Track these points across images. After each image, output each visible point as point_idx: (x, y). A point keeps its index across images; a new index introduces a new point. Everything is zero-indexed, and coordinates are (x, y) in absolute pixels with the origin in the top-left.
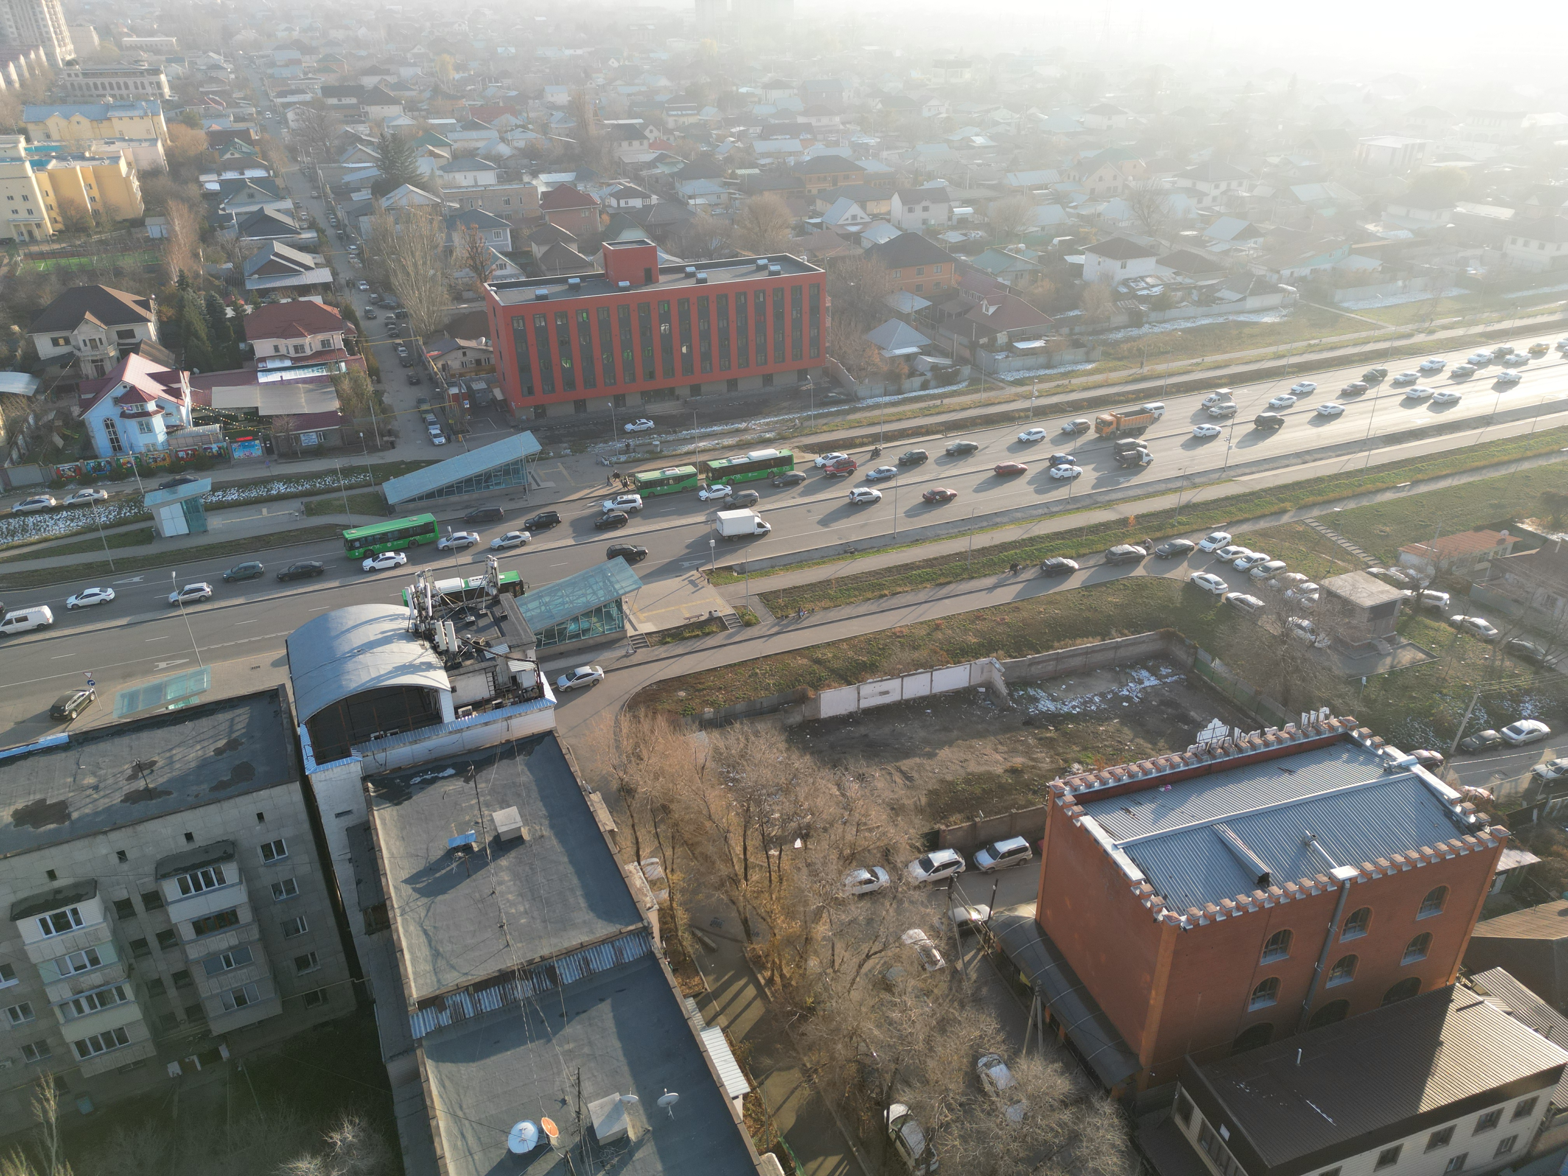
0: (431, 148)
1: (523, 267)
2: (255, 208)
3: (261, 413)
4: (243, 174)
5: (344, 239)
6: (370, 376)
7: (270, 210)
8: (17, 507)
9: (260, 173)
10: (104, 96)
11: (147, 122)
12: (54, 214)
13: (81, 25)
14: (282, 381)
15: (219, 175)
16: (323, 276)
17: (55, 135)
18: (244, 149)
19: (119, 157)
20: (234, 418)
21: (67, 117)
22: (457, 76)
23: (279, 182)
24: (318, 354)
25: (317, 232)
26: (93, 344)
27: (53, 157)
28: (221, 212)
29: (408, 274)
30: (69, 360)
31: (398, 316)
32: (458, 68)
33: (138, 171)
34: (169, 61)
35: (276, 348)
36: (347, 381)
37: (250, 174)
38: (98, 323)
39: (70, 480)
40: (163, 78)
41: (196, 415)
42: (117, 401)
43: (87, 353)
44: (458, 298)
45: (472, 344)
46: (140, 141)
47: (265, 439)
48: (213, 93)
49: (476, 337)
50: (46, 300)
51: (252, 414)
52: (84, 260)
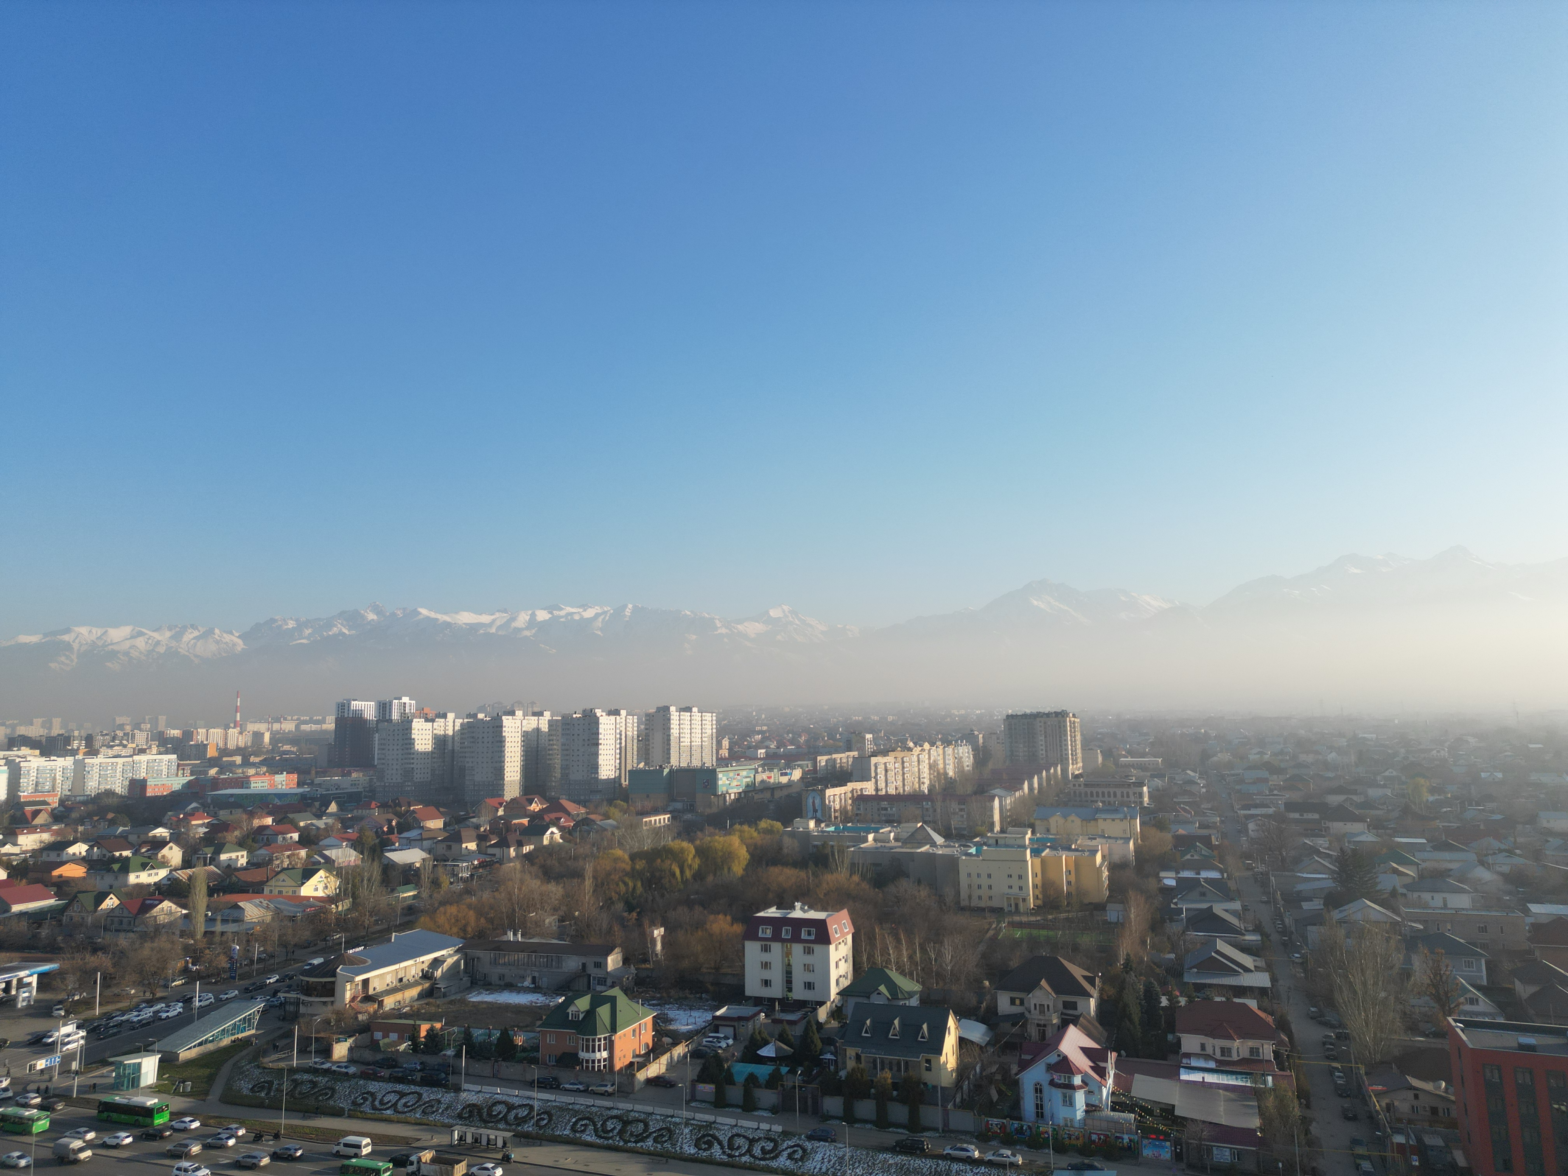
0: (1395, 865)
1: (1503, 1007)
2: (1204, 906)
3: (1177, 1112)
4: (1199, 874)
5: (1288, 946)
6: (1299, 1097)
7: (1219, 909)
8: (948, 1151)
9: (1214, 875)
10: (1097, 802)
11: (1125, 824)
12: (1037, 892)
13: (1092, 749)
14: (1203, 1083)
15: (1178, 873)
16: (1262, 980)
17: (1053, 830)
18: (1203, 852)
19: (1097, 851)
20: (1150, 1112)
21: (1065, 817)
22: (1431, 798)
23: (1232, 885)
24: (1243, 1061)
25: (1262, 935)
26: (1042, 1008)
27: (1048, 847)
28: (1173, 906)
29: (1355, 992)
30: (1017, 1019)
31: (1339, 1036)
32: (1432, 790)
33: (1110, 863)
34: (1153, 776)
35: (1203, 1047)
36: (1271, 1099)
37: (1204, 874)
38: (1050, 990)
39: (995, 1136)
40: (1145, 789)
41: (1115, 1099)
42: (1050, 1068)
43: (1035, 1016)
44: (1413, 1028)
45: (1428, 1086)
46: (1116, 838)
47: (1177, 1142)
48: (1184, 803)
49: (1433, 1078)
50: (1014, 963)
51: (1168, 1111)
52: (1051, 933)
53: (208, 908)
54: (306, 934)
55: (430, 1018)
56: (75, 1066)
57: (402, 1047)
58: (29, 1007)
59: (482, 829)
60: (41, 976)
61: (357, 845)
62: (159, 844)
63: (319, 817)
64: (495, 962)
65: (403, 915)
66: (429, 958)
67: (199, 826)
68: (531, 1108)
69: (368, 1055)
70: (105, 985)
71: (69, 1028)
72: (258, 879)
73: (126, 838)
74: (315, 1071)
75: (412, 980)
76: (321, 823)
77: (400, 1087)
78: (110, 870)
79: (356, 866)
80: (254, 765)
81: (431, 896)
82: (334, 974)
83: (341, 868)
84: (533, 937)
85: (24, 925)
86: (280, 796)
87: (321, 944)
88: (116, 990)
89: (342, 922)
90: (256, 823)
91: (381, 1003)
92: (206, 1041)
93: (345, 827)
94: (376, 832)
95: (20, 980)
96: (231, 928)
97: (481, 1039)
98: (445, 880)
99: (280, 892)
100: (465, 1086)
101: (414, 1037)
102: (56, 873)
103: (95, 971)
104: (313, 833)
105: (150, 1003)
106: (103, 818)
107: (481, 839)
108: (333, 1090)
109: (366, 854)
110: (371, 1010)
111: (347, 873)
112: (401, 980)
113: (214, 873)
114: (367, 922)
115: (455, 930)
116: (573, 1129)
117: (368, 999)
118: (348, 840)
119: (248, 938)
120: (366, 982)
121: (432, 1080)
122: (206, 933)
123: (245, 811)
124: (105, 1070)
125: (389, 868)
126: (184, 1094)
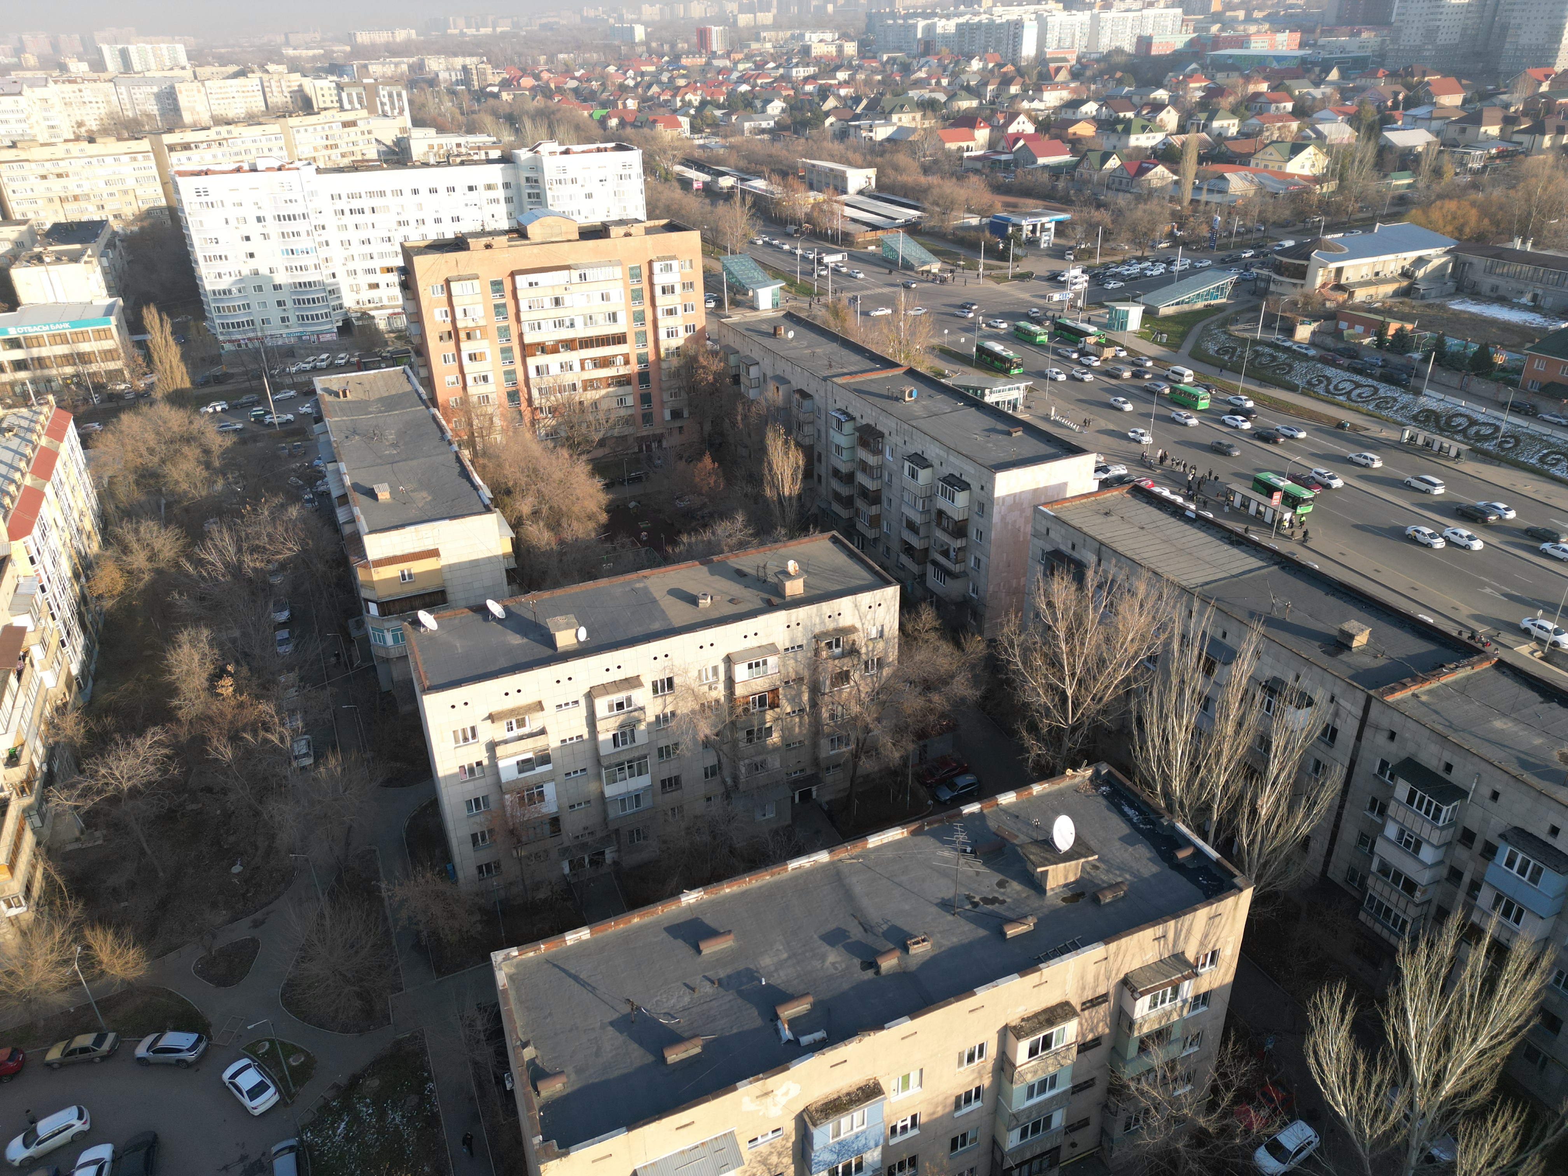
53: (1197, 176)
54: (1286, 213)
55: (1403, 318)
56: (1080, 303)
57: (1366, 341)
58: (1049, 248)
59: (1512, 109)
60: (1058, 223)
61: (1354, 120)
62: (1158, 107)
63: (1317, 85)
64: (1490, 271)
65: (1393, 204)
66: (1413, 255)
67: (1196, 90)
68: (1497, 428)
69: (1329, 342)
70: (1105, 240)
71: (1077, 272)
72: (1246, 150)
73: (1130, 98)
74: (1276, 347)
75: (1389, 276)
76: (1317, 93)
77: (1357, 378)
78: (1114, 131)
79: (1349, 145)
80: (1256, 21)
81: (1428, 187)
82: (1308, 258)
83: (1332, 146)
84: (1548, 248)
85: (1045, 177)
86: (1279, 59)
87: (1300, 226)
88: (1112, 244)
89: (1325, 206)
90: (1252, 88)
91: (1351, 294)
92: (1183, 302)
93: (1344, 98)
94: (1379, 107)
95: (1043, 225)
96: (1216, 198)
97: (1454, 349)
98: (1450, 170)
99: (1266, 166)
100: (1427, 391)
101: (1380, 333)
102: (1071, 130)
103: (1098, 224)
104: (1308, 103)
105: (1140, 260)
106: (1112, 77)
107: (1509, 121)
108: (1291, 368)
109: (1362, 131)
110: (1341, 299)
111: (1338, 152)
112: (1377, 274)
113: (1206, 141)
114: (1350, 209)
115: (1449, 228)
116: (1542, 460)
117: (1339, 288)
118: (1345, 114)
119: (1230, 211)
120: (1339, 271)
121: (1389, 379)
122: (1192, 201)
123: (1242, 75)
124: (1102, 311)
125: (1384, 151)
126: (1160, 344)
